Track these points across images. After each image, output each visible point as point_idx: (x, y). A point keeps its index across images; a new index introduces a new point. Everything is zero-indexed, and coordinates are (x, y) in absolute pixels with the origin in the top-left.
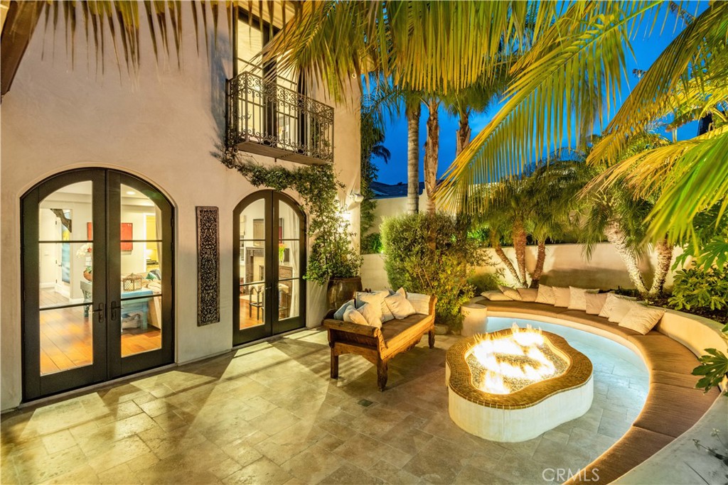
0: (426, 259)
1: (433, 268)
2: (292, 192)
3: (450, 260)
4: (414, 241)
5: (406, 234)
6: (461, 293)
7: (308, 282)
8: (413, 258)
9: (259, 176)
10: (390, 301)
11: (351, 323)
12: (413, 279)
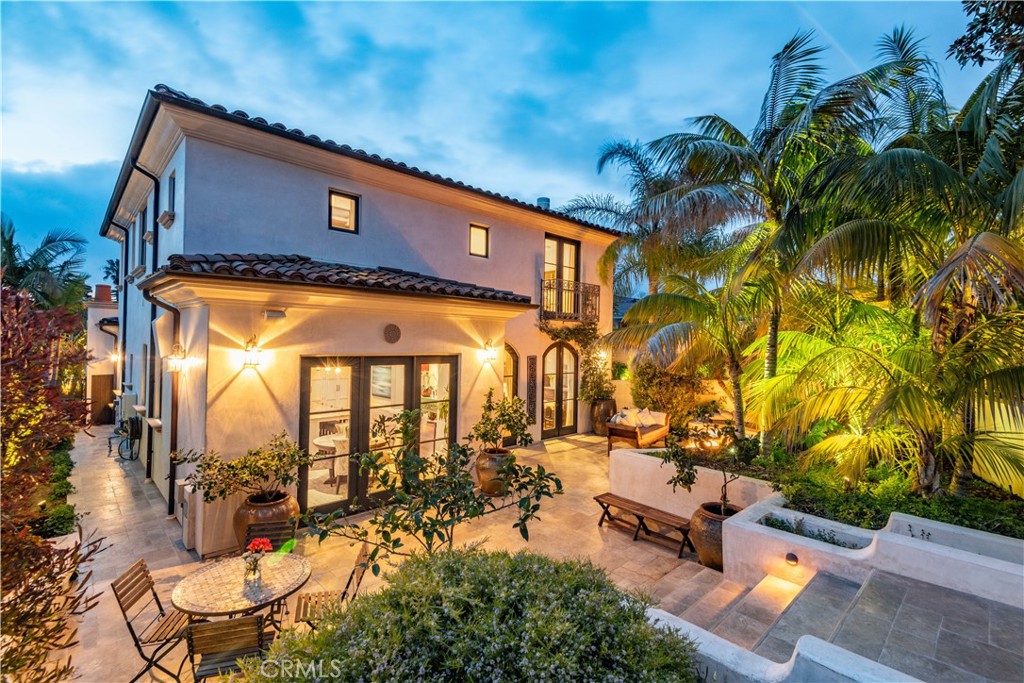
0: (663, 389)
1: (668, 395)
2: (572, 343)
3: (681, 390)
4: (654, 376)
5: (648, 370)
6: (689, 413)
7: (579, 402)
8: (654, 388)
9: (554, 334)
10: (640, 415)
11: (621, 425)
12: (654, 403)
